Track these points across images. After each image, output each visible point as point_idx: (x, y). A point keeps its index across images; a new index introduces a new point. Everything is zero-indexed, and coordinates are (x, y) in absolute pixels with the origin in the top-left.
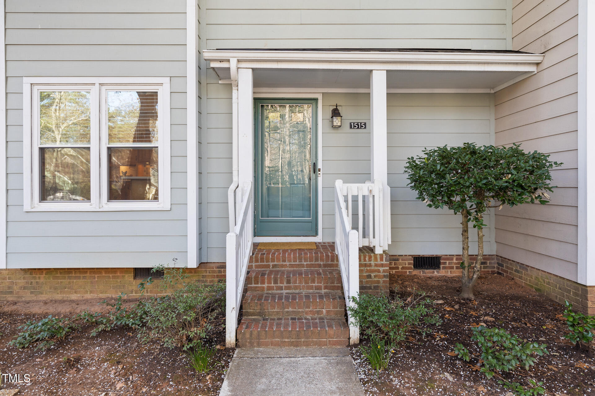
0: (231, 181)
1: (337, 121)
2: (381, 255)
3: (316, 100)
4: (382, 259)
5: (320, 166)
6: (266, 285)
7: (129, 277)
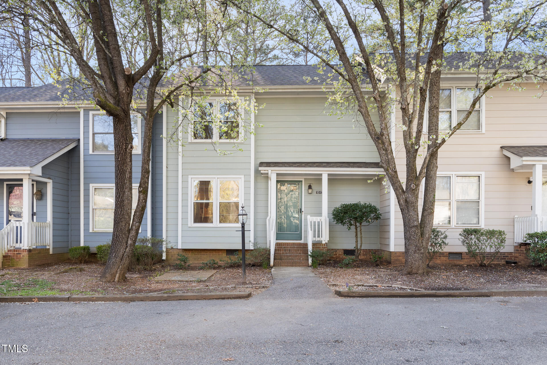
0: (268, 216)
1: (310, 191)
2: (324, 244)
3: (302, 181)
4: (324, 246)
5: (303, 210)
6: (282, 252)
7: (224, 255)
